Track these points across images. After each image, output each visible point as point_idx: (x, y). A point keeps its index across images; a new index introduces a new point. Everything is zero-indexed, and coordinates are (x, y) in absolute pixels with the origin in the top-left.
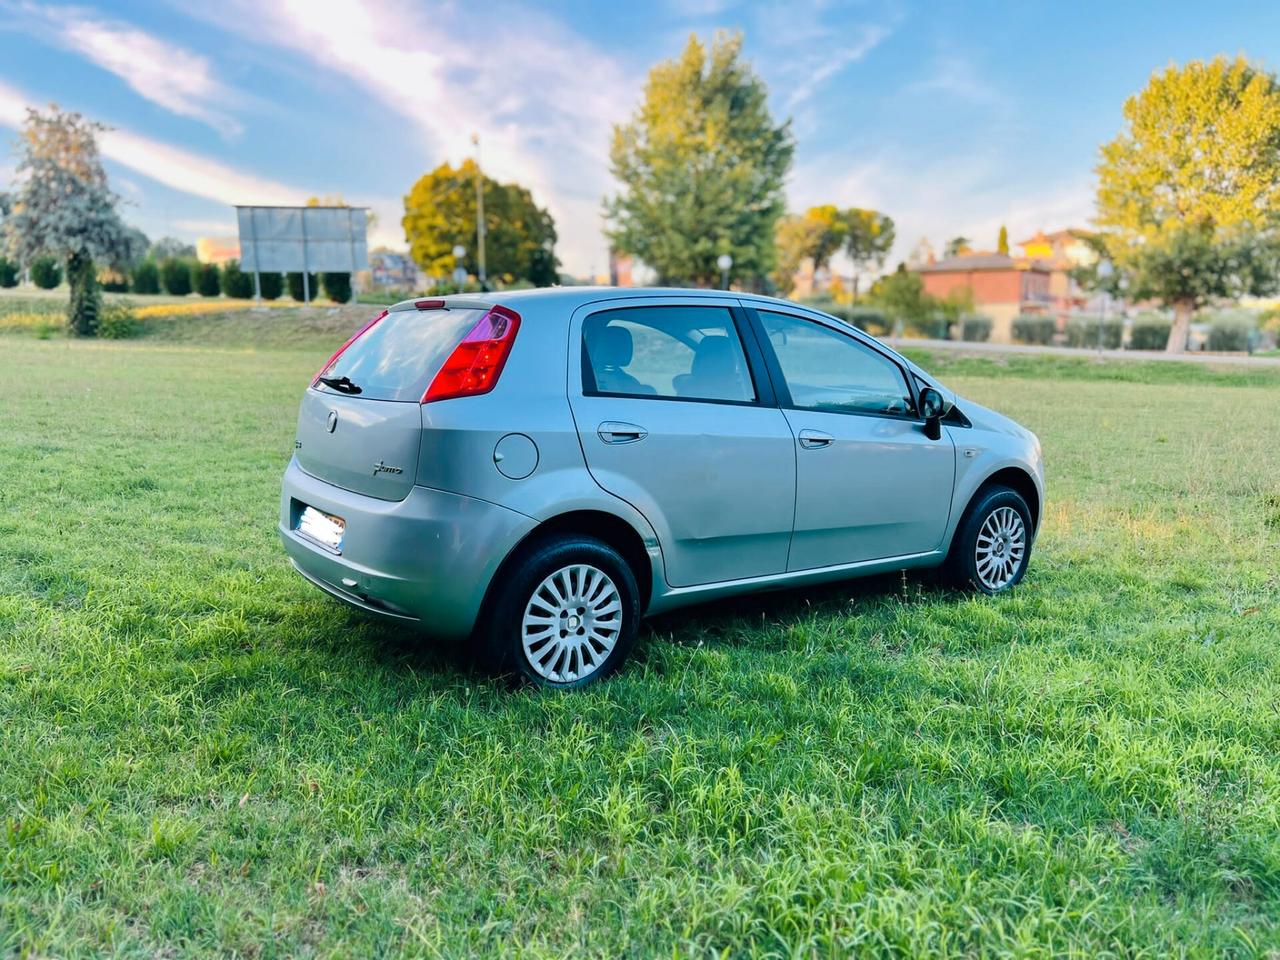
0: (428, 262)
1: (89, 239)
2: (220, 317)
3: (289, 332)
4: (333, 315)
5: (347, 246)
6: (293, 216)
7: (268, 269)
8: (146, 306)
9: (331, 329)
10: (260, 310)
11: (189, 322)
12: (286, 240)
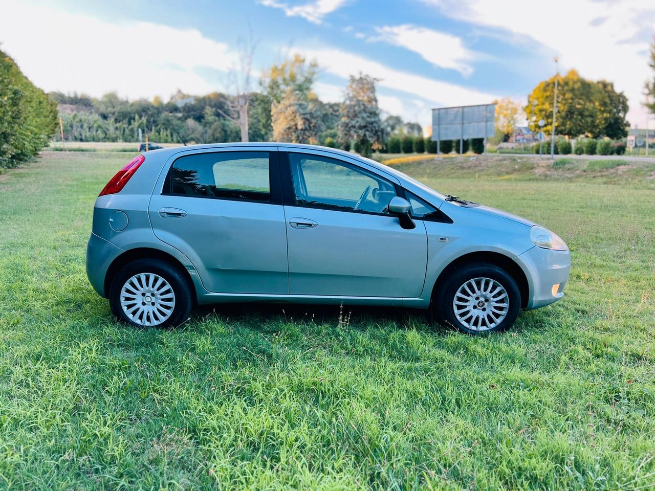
0: (537, 130)
1: (367, 130)
2: (419, 163)
3: (449, 169)
4: (473, 160)
5: (483, 124)
6: (458, 111)
7: (444, 138)
8: (389, 159)
9: (469, 168)
10: (439, 159)
11: (406, 166)
12: (453, 124)
